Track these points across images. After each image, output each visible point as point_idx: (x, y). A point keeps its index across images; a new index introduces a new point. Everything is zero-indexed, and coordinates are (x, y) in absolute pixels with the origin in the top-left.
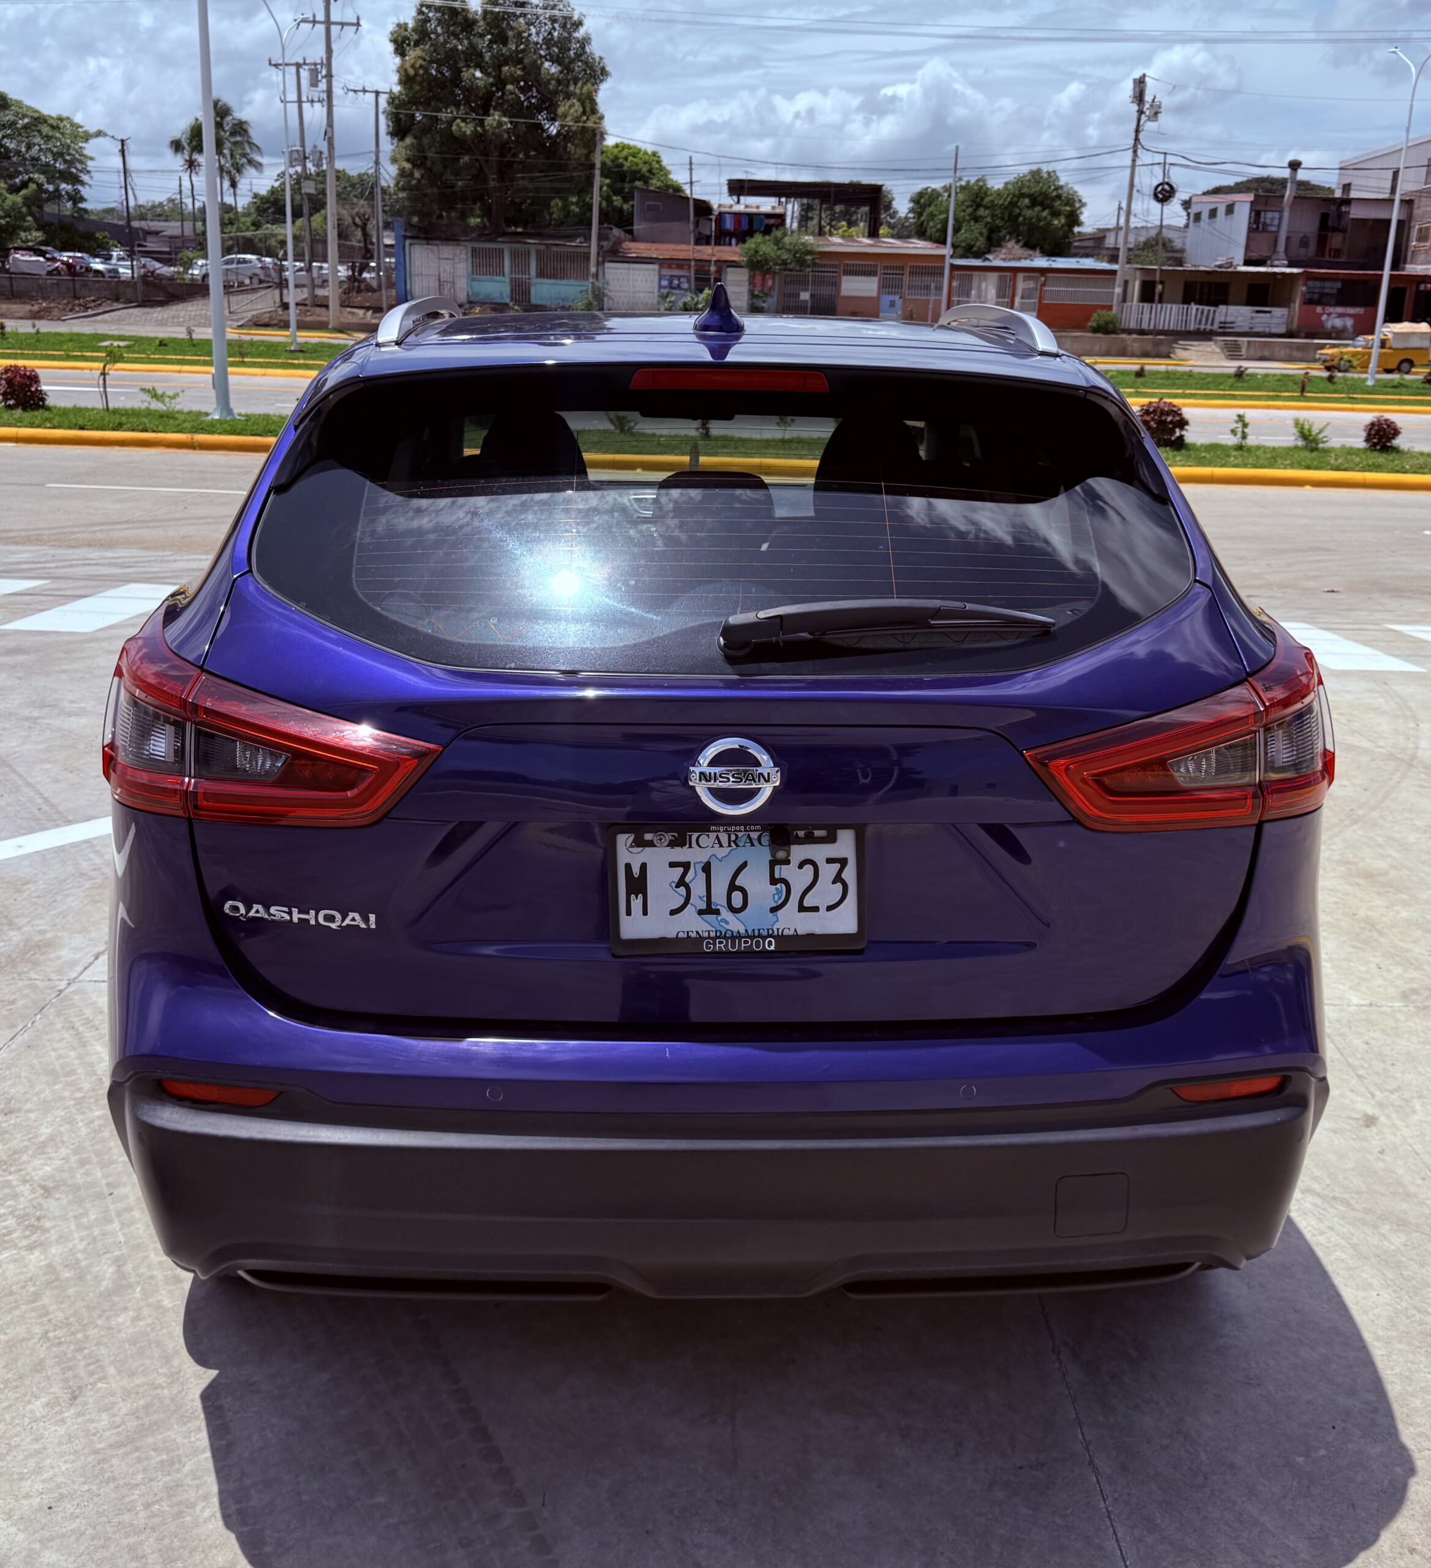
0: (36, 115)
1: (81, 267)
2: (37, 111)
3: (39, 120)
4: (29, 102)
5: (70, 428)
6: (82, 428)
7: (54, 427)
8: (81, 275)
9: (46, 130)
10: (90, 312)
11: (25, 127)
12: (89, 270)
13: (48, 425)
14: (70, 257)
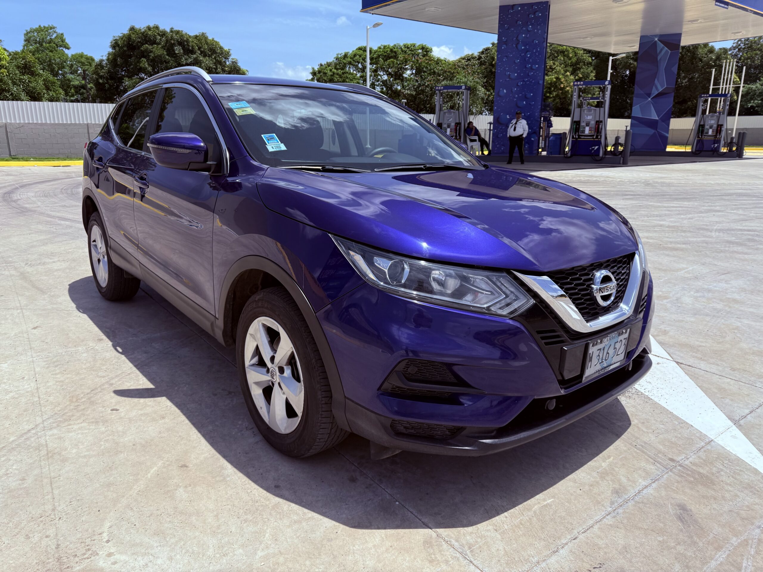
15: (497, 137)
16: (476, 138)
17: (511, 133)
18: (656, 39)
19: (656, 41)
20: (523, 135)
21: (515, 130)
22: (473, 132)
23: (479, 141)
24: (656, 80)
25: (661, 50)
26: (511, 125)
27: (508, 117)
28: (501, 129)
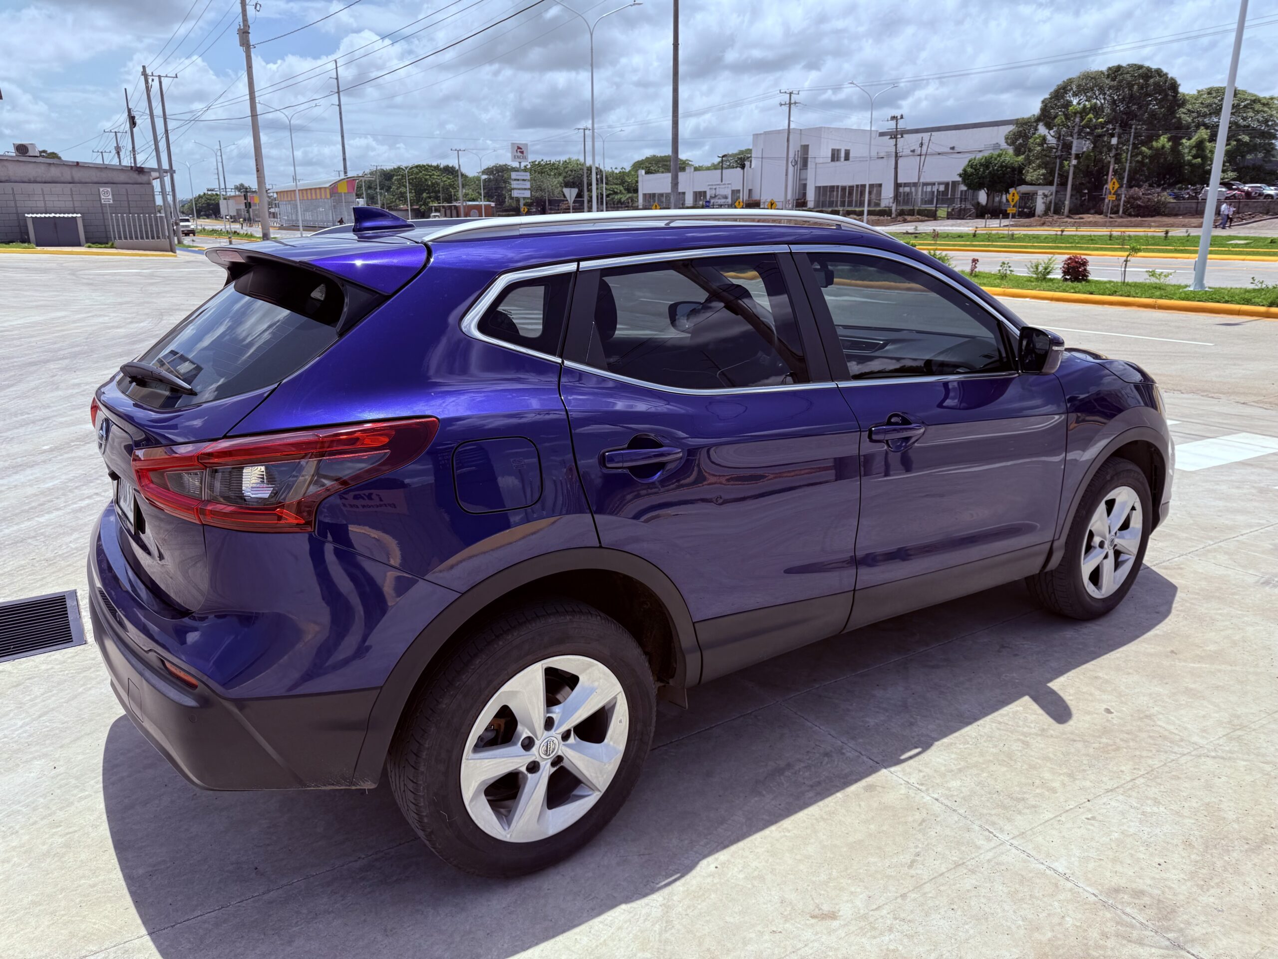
0: (1253, 98)
1: (1256, 193)
2: (1255, 96)
3: (1256, 100)
4: (1250, 91)
5: (1084, 293)
6: (1091, 293)
7: (1075, 292)
8: (1254, 198)
9: (1258, 107)
10: (1244, 222)
11: (1245, 106)
12: (1261, 195)
13: (1072, 291)
14: (1250, 187)
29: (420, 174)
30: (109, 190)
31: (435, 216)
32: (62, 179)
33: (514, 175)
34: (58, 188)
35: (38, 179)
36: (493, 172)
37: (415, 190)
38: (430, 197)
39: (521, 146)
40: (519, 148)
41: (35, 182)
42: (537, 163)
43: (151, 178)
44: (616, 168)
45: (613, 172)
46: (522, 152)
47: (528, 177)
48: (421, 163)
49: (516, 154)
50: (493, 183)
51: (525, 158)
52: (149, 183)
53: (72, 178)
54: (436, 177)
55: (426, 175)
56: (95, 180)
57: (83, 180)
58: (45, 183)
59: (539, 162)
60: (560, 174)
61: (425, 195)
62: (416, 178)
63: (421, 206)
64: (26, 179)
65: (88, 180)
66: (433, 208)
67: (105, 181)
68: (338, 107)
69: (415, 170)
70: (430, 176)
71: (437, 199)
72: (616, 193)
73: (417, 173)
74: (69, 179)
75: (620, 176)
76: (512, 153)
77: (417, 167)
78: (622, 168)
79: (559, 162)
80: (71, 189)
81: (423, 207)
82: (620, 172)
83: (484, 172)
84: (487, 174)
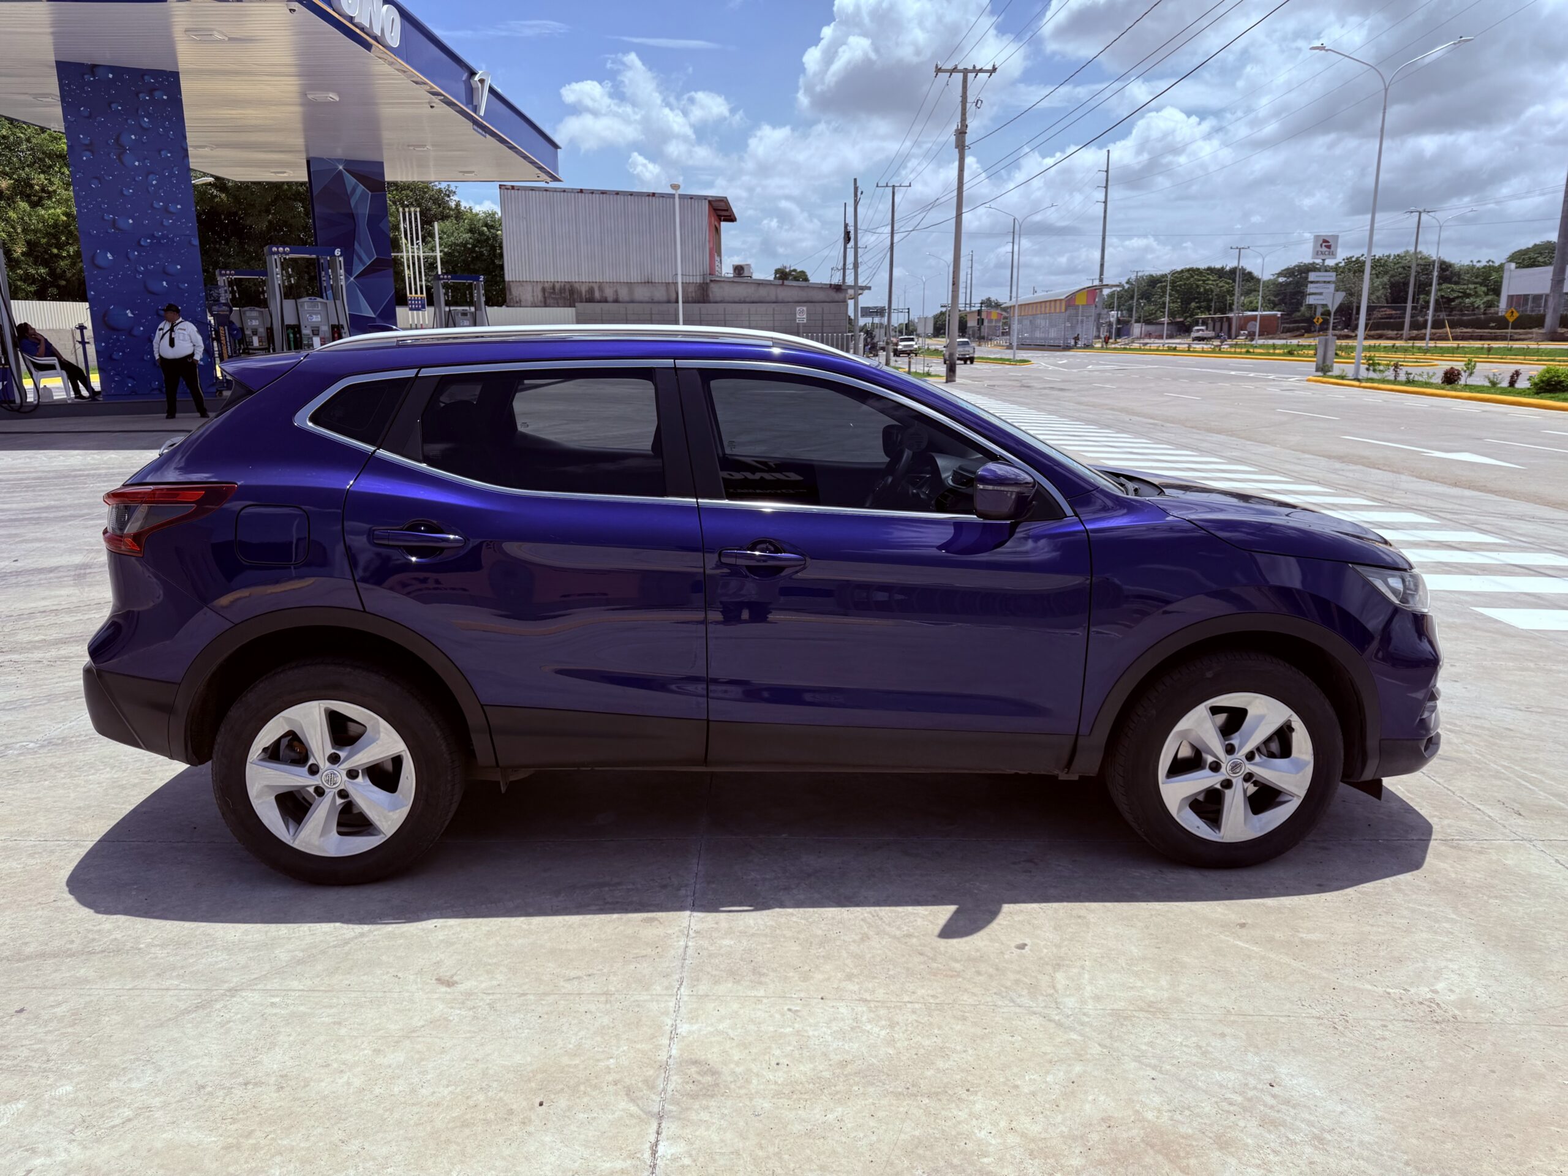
15: (111, 358)
16: (54, 361)
17: (162, 349)
18: (341, 167)
19: (340, 171)
20: (193, 355)
21: (172, 343)
22: (42, 348)
23: (62, 368)
24: (356, 243)
25: (354, 190)
26: (159, 334)
27: (130, 315)
28: (118, 340)
29: (1192, 279)
30: (805, 309)
31: (1198, 331)
32: (768, 299)
33: (1312, 276)
34: (762, 308)
35: (748, 300)
36: (1293, 273)
37: (1182, 299)
38: (1199, 308)
39: (1327, 239)
40: (1325, 241)
41: (745, 302)
42: (1354, 259)
43: (848, 296)
44: (1479, 261)
45: (1474, 266)
46: (1329, 247)
47: (1333, 279)
48: (1195, 266)
49: (1320, 249)
50: (1292, 286)
51: (1333, 255)
52: (845, 301)
53: (777, 297)
54: (1212, 283)
55: (1199, 280)
56: (796, 299)
57: (786, 300)
58: (753, 302)
59: (1358, 259)
60: (1386, 273)
61: (1193, 305)
62: (1185, 284)
63: (1186, 318)
64: (737, 299)
65: (790, 300)
66: (1200, 321)
67: (805, 299)
68: (1103, 204)
69: (1187, 275)
70: (1204, 281)
71: (1208, 309)
72: (1468, 296)
73: (1188, 279)
74: (773, 298)
75: (1483, 273)
76: (1315, 247)
77: (1188, 270)
78: (1488, 262)
79: (1389, 256)
80: (774, 309)
81: (1189, 319)
82: (1485, 267)
83: (1280, 274)
84: (1285, 277)
